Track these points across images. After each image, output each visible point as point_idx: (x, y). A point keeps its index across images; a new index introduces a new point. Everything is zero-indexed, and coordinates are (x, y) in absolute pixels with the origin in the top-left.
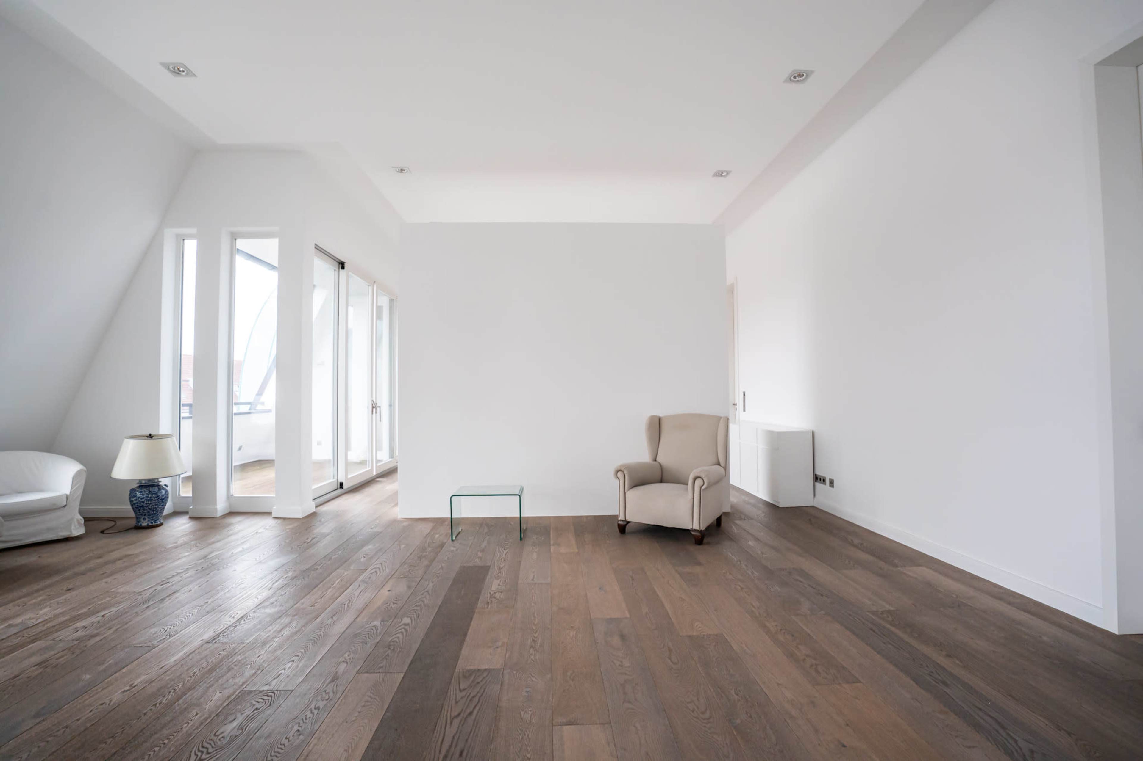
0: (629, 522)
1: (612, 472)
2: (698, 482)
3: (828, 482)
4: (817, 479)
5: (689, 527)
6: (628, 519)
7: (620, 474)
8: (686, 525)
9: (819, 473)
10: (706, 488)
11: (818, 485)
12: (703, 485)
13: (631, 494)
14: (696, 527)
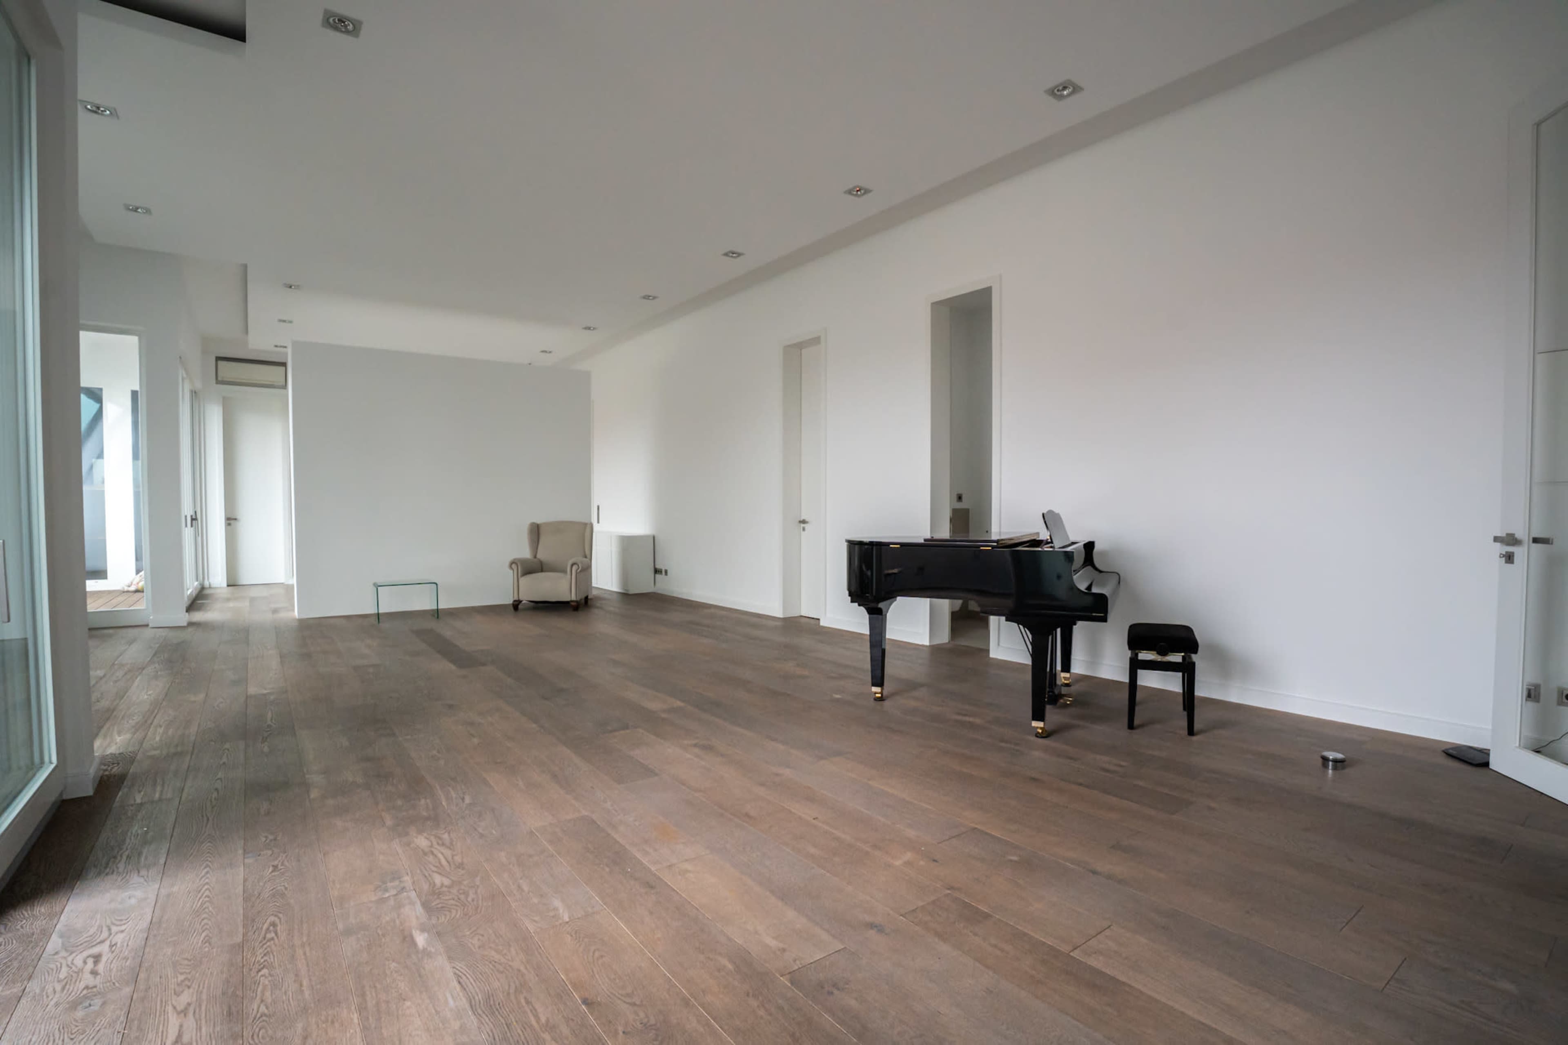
0: (521, 601)
1: (507, 564)
2: (575, 568)
3: (664, 573)
4: (657, 571)
5: (568, 599)
6: (521, 598)
7: (514, 566)
8: (566, 598)
9: (658, 567)
10: (580, 571)
11: (658, 576)
12: (578, 569)
13: (524, 581)
14: (574, 598)
